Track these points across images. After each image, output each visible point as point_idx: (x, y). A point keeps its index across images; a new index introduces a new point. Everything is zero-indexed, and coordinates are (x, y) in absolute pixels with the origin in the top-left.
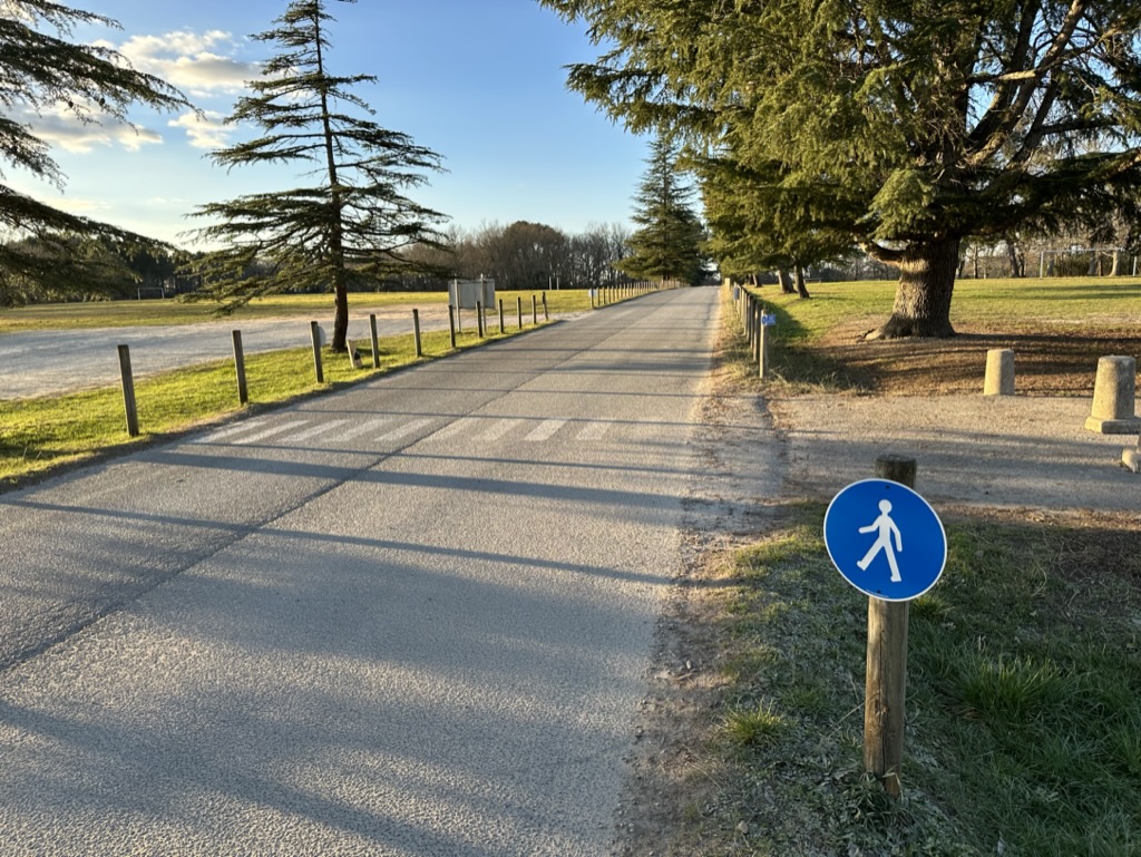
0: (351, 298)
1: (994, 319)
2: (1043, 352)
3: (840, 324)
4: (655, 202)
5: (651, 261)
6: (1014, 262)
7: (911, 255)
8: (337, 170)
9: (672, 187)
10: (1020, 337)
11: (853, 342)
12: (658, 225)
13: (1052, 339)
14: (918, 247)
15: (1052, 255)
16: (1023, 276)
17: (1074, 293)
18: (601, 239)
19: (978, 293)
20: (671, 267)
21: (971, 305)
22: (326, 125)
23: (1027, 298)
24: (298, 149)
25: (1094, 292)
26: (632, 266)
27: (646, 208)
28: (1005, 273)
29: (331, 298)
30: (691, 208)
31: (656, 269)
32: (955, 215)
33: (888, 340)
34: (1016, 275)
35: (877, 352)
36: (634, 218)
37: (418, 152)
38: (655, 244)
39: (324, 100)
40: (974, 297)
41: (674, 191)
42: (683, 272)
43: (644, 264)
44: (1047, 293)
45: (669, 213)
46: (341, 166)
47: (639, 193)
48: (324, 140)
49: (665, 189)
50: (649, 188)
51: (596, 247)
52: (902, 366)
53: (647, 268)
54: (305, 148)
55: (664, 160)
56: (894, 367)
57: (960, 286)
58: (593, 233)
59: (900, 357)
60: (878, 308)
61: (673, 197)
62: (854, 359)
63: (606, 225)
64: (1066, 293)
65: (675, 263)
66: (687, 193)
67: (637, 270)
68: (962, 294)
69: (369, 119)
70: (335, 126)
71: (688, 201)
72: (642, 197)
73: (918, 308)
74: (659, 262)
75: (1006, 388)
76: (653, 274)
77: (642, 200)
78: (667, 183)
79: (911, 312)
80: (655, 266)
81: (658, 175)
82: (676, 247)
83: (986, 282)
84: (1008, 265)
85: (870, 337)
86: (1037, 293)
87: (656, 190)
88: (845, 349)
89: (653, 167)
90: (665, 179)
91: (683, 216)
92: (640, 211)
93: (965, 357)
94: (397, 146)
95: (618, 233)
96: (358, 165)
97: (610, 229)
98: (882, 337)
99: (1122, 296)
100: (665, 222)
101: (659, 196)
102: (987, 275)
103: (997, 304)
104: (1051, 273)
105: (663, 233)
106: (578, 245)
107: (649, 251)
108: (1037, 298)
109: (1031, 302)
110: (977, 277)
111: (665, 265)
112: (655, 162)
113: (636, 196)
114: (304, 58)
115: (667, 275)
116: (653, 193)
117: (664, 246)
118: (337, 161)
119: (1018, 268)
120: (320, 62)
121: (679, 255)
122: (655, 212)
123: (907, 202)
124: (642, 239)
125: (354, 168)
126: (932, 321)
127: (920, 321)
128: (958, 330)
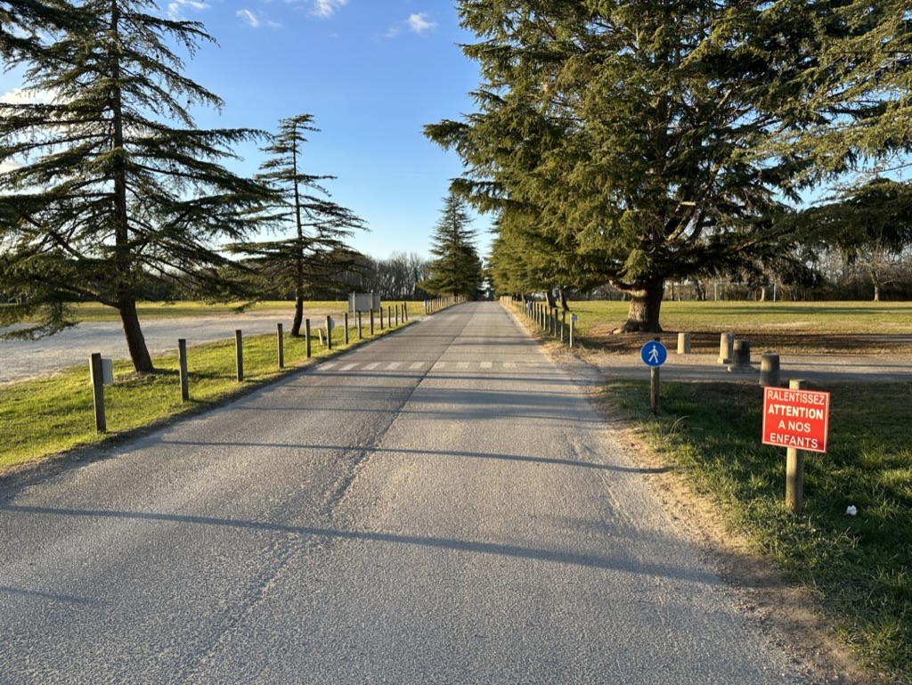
0: (305, 303)
1: (684, 324)
2: (707, 339)
3: (595, 326)
4: (448, 240)
5: (445, 282)
6: (698, 290)
7: (638, 288)
8: (303, 228)
9: (460, 230)
10: (697, 333)
11: (607, 335)
12: (450, 256)
13: (714, 334)
14: (641, 283)
15: (723, 286)
16: (705, 300)
17: (732, 311)
18: (401, 264)
19: (674, 310)
20: (460, 287)
21: (670, 317)
22: (297, 201)
23: (704, 313)
24: (283, 215)
25: (744, 311)
26: (431, 285)
27: (441, 244)
28: (693, 298)
29: (294, 304)
30: (474, 245)
31: (449, 288)
32: (660, 268)
33: (626, 333)
34: (700, 299)
35: (622, 339)
36: (432, 251)
37: (350, 219)
38: (448, 270)
39: (296, 186)
40: (672, 312)
41: (461, 233)
42: (467, 290)
43: (441, 284)
44: (716, 311)
45: (458, 248)
46: (305, 225)
47: (435, 233)
48: (295, 210)
49: (455, 231)
50: (443, 230)
51: (397, 270)
52: (636, 345)
53: (442, 287)
54: (286, 214)
55: (454, 211)
56: (632, 346)
57: (663, 304)
58: (395, 259)
59: (634, 341)
60: (614, 318)
61: (460, 237)
62: (610, 343)
63: (405, 254)
64: (728, 311)
65: (463, 284)
66: (470, 235)
67: (435, 288)
68: (665, 310)
69: (327, 200)
70: (302, 202)
71: (472, 240)
72: (438, 236)
73: (642, 316)
74: (450, 283)
75: (687, 351)
76: (446, 291)
77: (438, 239)
78: (456, 227)
79: (638, 319)
80: (449, 286)
81: (450, 221)
82: (462, 272)
83: (679, 303)
84: (694, 292)
85: (615, 332)
86: (711, 311)
87: (448, 232)
88: (604, 338)
89: (446, 216)
90: (455, 224)
91: (469, 252)
92: (437, 246)
93: (668, 341)
94: (338, 215)
95: (414, 260)
96: (315, 225)
97: (408, 257)
98: (623, 332)
99: (759, 313)
100: (455, 255)
101: (450, 236)
102: (681, 299)
103: (686, 317)
104: (722, 298)
105: (455, 263)
106: (384, 268)
107: (443, 275)
108: (710, 313)
109: (706, 316)
110: (673, 300)
111: (455, 285)
112: (447, 212)
113: (434, 235)
114: (285, 161)
115: (456, 293)
116: (446, 233)
117: (454, 271)
118: (302, 222)
119: (701, 295)
120: (295, 164)
121: (465, 278)
122: (448, 247)
123: (640, 265)
124: (438, 266)
125: (312, 227)
126: (649, 324)
127: (643, 324)
128: (664, 329)
